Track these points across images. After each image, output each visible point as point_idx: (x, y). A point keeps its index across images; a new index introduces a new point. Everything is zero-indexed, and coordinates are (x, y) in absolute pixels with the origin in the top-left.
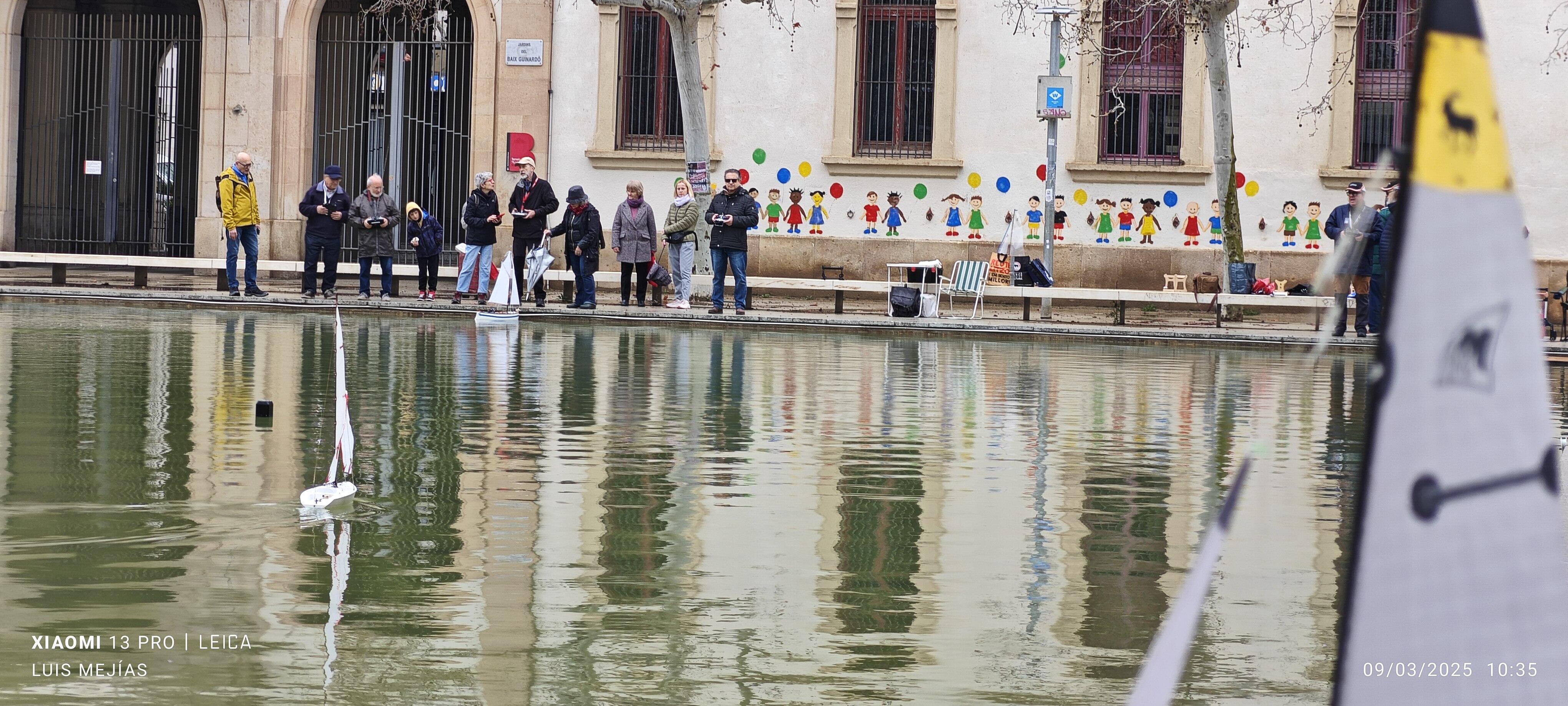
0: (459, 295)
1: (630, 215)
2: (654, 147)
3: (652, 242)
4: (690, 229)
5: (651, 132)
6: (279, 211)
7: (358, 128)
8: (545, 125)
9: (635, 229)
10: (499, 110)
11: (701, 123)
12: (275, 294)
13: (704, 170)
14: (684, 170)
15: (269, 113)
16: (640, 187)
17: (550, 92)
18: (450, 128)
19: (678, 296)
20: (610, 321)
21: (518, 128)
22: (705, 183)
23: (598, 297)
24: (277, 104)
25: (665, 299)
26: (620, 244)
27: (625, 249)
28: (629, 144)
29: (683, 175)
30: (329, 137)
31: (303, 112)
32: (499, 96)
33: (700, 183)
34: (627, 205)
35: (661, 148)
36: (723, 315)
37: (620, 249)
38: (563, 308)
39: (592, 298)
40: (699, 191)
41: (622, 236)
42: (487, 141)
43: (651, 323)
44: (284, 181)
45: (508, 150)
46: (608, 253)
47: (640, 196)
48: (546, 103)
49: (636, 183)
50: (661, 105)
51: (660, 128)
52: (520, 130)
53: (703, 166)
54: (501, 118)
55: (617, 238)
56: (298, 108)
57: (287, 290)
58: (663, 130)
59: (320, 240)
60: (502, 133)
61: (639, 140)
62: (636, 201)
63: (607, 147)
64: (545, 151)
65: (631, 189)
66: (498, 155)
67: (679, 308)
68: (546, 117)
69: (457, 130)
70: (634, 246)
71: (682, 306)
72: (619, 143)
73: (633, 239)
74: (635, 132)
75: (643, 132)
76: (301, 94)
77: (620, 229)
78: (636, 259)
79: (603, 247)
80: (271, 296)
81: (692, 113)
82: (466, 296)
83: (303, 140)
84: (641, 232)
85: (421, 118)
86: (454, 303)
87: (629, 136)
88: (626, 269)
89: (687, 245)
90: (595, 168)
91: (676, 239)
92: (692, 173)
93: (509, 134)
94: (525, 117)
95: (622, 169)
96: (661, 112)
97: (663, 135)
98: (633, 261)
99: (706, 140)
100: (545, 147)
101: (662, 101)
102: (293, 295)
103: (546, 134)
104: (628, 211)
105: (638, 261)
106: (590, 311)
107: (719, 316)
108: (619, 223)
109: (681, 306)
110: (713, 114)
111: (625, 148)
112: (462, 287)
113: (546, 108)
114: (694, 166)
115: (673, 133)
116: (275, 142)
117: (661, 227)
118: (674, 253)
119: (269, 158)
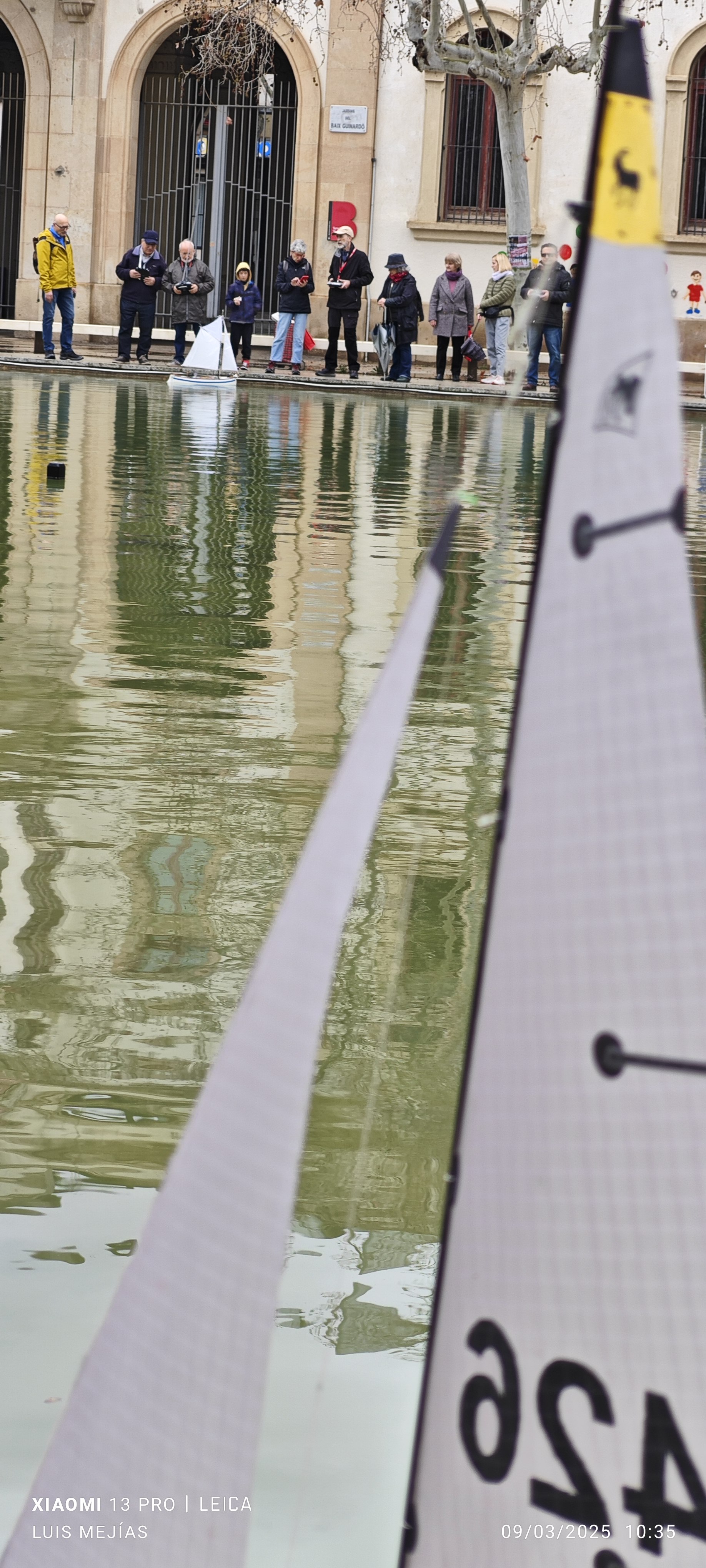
0: (273, 364)
1: (448, 288)
2: (476, 220)
3: (470, 316)
4: (507, 304)
5: (474, 204)
6: (99, 276)
7: (180, 192)
8: (368, 194)
9: (452, 302)
10: (322, 178)
11: (524, 196)
12: (89, 358)
13: (525, 244)
14: (505, 244)
15: (91, 175)
16: (459, 259)
17: (373, 160)
18: (272, 195)
19: (492, 371)
20: (422, 395)
21: (341, 198)
22: (525, 258)
23: (414, 371)
24: (100, 166)
25: (482, 374)
26: (437, 317)
27: (441, 322)
28: (451, 216)
29: (505, 249)
30: (151, 200)
31: (125, 174)
32: (323, 162)
33: (520, 258)
34: (445, 278)
35: (484, 221)
36: (537, 392)
37: (437, 321)
38: (377, 380)
39: (408, 373)
40: (520, 266)
41: (440, 309)
42: (309, 209)
43: (464, 398)
44: (106, 245)
45: (330, 219)
46: (425, 326)
47: (459, 269)
48: (369, 171)
49: (455, 255)
50: (485, 176)
51: (483, 201)
52: (342, 199)
53: (524, 240)
54: (323, 186)
55: (434, 311)
56: (120, 171)
57: (103, 354)
58: (486, 202)
59: (133, 305)
60: (324, 201)
61: (462, 211)
62: (454, 274)
63: (430, 218)
64: (367, 221)
65: (449, 261)
66: (319, 223)
67: (493, 384)
68: (369, 186)
69: (279, 197)
70: (451, 319)
71: (496, 381)
72: (441, 215)
73: (450, 312)
74: (458, 204)
75: (466, 204)
76: (124, 155)
77: (437, 303)
78: (452, 333)
79: (422, 319)
80: (86, 360)
81: (515, 186)
82: (281, 366)
83: (124, 203)
84: (458, 305)
85: (243, 184)
86: (268, 372)
87: (452, 207)
88: (442, 343)
89: (502, 320)
90: (417, 239)
91: (492, 312)
92: (512, 247)
93: (331, 203)
94: (348, 185)
95: (444, 241)
96: (485, 183)
97: (486, 207)
98: (448, 335)
99: (528, 214)
100: (367, 216)
101: (486, 172)
102: (107, 359)
103: (368, 204)
104: (446, 283)
105: (455, 335)
106: (403, 385)
107: (532, 393)
108: (437, 296)
109: (494, 382)
110: (537, 186)
111: (447, 220)
112: (276, 357)
113: (369, 177)
114: (515, 240)
115: (497, 205)
116: (96, 205)
117: (478, 300)
118: (490, 328)
119: (90, 220)
